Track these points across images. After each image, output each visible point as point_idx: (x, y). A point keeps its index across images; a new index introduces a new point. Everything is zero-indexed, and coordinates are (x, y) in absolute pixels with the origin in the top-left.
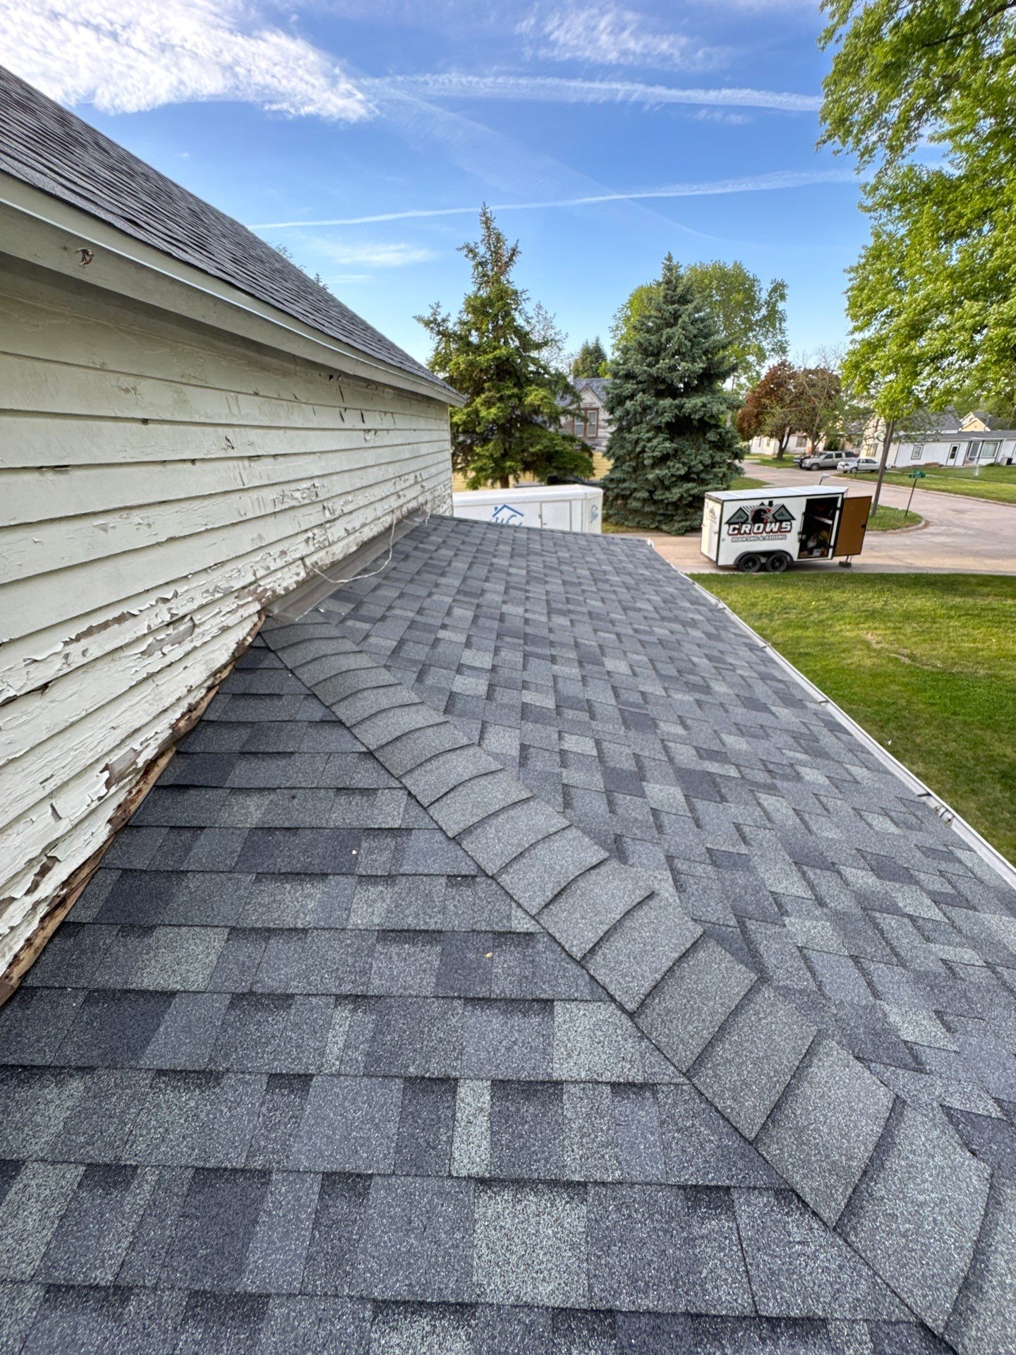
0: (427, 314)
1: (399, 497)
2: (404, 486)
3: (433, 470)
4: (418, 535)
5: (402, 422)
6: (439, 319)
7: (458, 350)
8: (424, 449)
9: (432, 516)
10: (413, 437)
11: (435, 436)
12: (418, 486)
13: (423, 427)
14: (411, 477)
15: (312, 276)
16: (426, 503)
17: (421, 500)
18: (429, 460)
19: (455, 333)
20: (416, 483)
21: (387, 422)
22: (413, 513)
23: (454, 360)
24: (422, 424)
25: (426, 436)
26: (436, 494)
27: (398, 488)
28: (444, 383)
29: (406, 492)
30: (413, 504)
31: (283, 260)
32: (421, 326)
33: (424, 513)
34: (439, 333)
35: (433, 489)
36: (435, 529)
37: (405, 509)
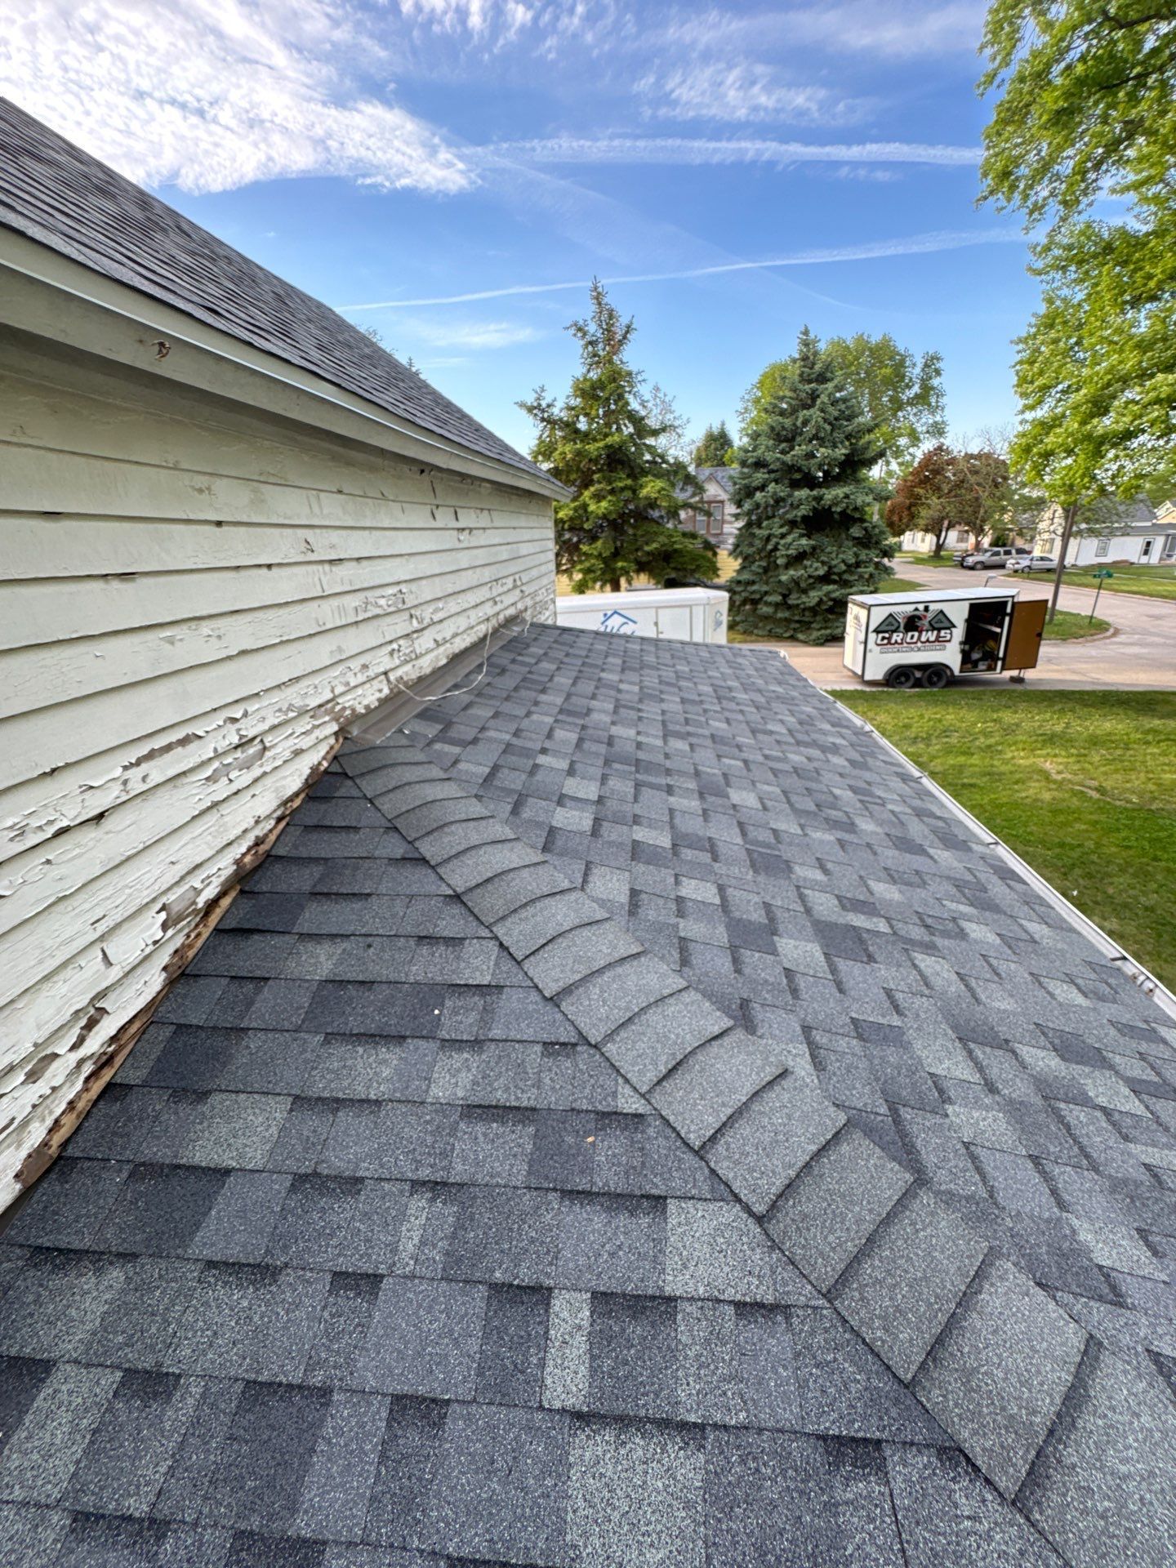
0: (530, 400)
1: (496, 603)
2: (501, 590)
3: (535, 573)
4: (516, 645)
5: (500, 520)
6: (544, 404)
7: (564, 438)
8: (525, 549)
9: (532, 625)
10: (512, 536)
11: (537, 534)
12: (517, 592)
13: (523, 524)
14: (509, 582)
15: (404, 361)
16: (526, 609)
17: (520, 606)
18: (529, 562)
19: (561, 420)
20: (515, 587)
21: (484, 520)
22: (511, 621)
23: (560, 450)
24: (522, 521)
25: (526, 535)
26: (538, 599)
27: (495, 593)
28: (548, 476)
29: (503, 597)
30: (511, 611)
31: (373, 344)
32: (524, 412)
33: (524, 621)
34: (543, 420)
35: (535, 594)
36: (535, 639)
37: (501, 617)
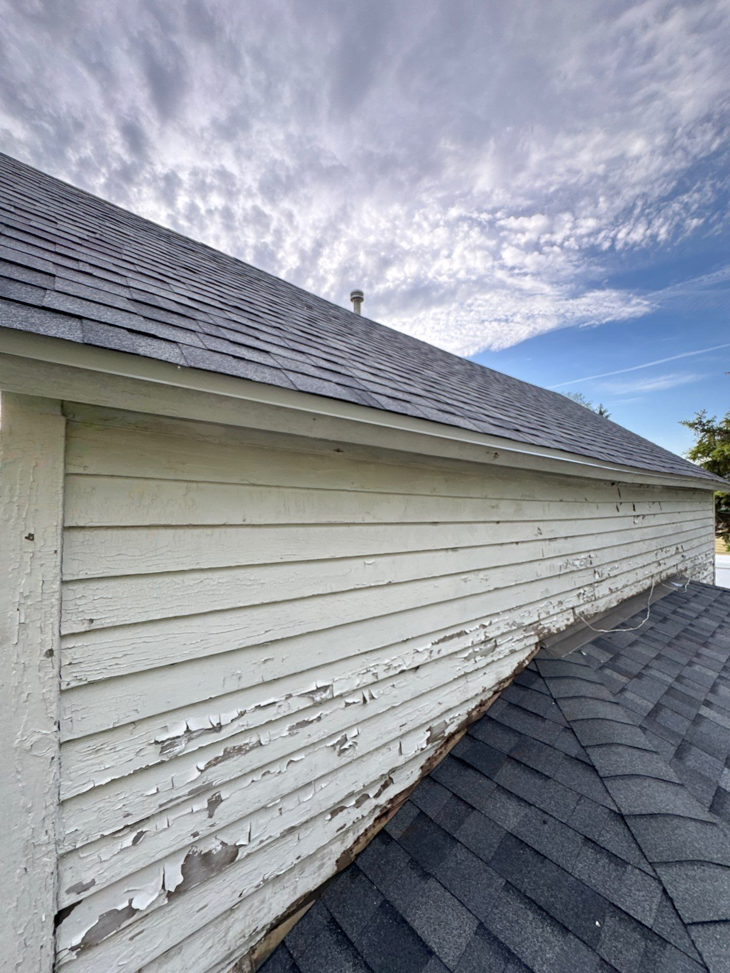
0: (693, 419)
1: (660, 565)
2: (664, 555)
3: (695, 543)
4: (673, 598)
5: (667, 508)
6: (704, 421)
7: (723, 440)
8: (687, 526)
9: (691, 583)
10: (677, 518)
11: (699, 515)
12: (679, 557)
13: (687, 509)
14: (673, 550)
16: (686, 569)
17: (681, 567)
18: (691, 535)
19: (720, 429)
20: (677, 553)
21: (655, 509)
22: (671, 578)
23: (719, 448)
24: (687, 507)
25: (690, 516)
26: (697, 562)
27: (659, 557)
28: (708, 475)
29: (666, 561)
30: (673, 571)
32: (686, 427)
33: (683, 578)
34: (703, 430)
35: (696, 558)
36: (695, 596)
37: (664, 575)
